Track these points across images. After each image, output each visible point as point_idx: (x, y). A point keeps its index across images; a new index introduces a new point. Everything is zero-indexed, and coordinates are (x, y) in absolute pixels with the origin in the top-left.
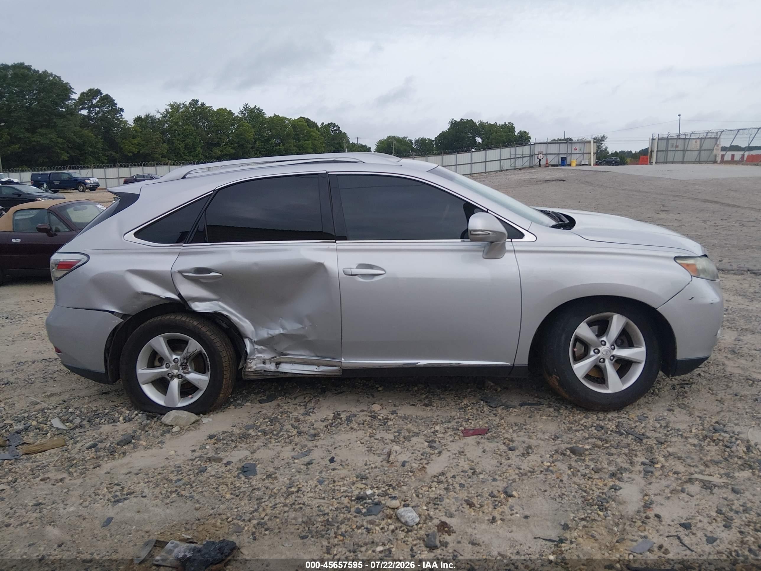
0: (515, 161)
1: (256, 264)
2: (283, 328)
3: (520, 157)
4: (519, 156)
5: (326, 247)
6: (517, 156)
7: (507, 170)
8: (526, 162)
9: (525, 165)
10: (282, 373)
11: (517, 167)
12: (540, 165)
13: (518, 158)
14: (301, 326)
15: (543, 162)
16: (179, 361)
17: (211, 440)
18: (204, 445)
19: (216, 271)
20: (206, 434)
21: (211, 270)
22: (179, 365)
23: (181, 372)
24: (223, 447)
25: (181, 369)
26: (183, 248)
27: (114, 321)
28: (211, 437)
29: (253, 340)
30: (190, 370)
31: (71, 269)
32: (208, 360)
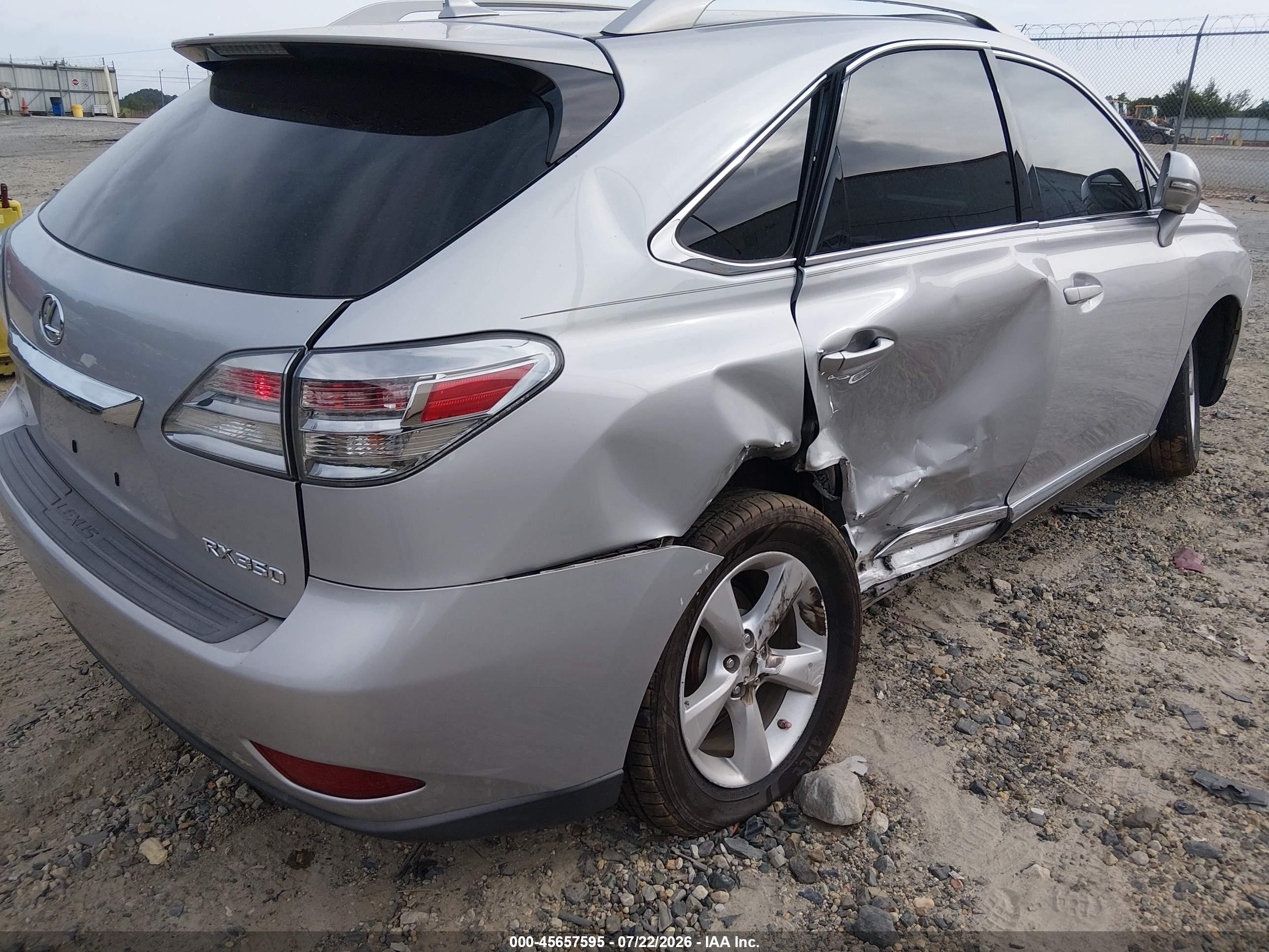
1: (956, 299)
2: (923, 464)
5: (1033, 239)
10: (901, 578)
12: (8, 111)
14: (966, 448)
16: (756, 637)
17: (995, 797)
18: (1021, 815)
19: (889, 334)
20: (953, 792)
21: (877, 333)
22: (758, 648)
23: (762, 668)
24: (1054, 792)
25: (760, 659)
26: (807, 271)
27: (699, 571)
28: (974, 789)
29: (858, 515)
30: (773, 651)
31: (493, 411)
32: (823, 604)
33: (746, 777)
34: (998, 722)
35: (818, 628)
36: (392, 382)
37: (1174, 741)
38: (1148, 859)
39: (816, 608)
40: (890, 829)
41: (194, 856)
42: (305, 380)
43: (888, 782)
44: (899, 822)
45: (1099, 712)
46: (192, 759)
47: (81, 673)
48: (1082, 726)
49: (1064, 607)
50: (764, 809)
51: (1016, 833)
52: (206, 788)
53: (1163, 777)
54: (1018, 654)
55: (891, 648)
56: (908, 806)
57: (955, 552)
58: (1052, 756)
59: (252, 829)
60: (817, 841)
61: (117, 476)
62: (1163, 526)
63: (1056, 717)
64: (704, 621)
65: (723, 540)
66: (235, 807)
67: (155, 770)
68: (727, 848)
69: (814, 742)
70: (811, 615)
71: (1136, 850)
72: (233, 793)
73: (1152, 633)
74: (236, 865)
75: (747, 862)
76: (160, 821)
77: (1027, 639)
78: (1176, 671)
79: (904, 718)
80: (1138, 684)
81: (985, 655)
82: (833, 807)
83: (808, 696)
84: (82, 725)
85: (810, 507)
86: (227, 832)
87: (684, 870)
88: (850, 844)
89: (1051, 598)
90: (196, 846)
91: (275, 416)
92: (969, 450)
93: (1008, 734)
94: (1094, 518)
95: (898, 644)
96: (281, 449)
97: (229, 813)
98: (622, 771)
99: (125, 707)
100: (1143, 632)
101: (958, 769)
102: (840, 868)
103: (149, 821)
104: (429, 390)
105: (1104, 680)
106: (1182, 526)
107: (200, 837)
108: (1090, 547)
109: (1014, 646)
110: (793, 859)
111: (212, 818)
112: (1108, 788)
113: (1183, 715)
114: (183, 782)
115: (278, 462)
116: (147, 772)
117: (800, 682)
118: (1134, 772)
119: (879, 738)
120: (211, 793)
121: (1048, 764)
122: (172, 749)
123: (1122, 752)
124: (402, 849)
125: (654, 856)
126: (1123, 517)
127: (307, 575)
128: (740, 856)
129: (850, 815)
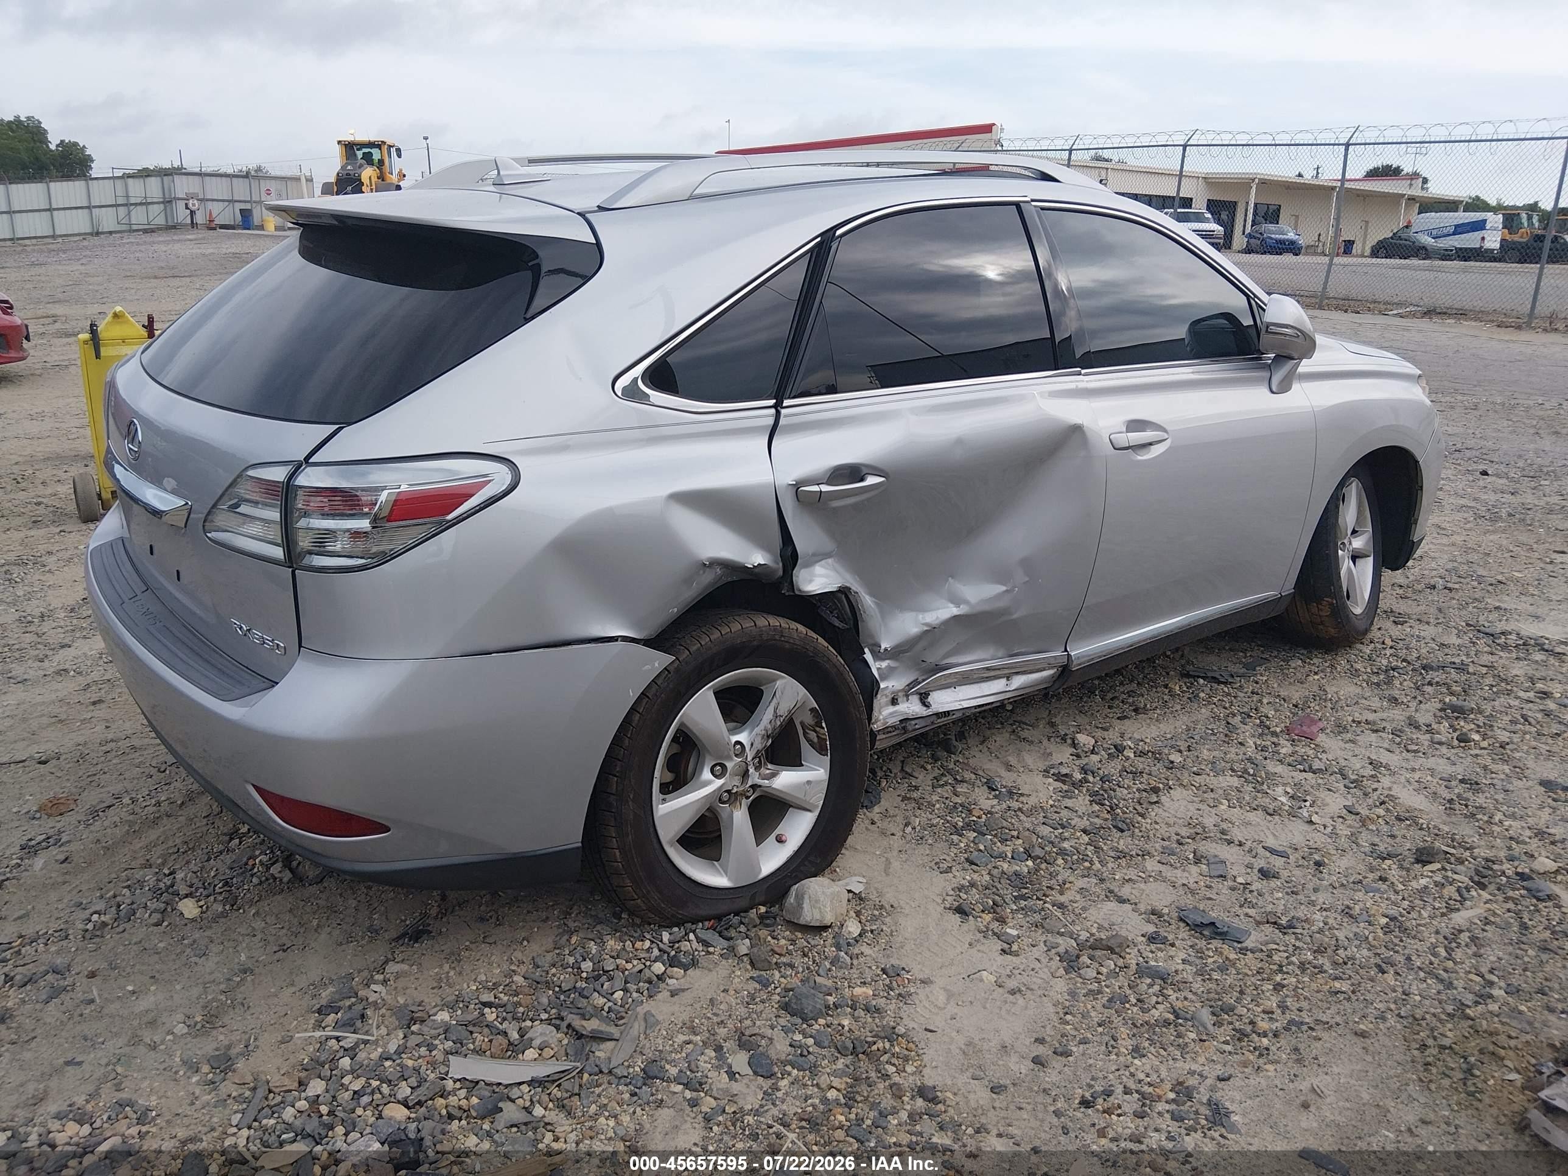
0: (129, 212)
2: (956, 601)
3: (141, 204)
4: (139, 201)
6: (133, 201)
7: (111, 233)
8: (156, 215)
9: (156, 222)
11: (135, 227)
12: (193, 224)
13: (136, 204)
14: (1004, 588)
15: (200, 218)
16: (747, 749)
17: (975, 917)
18: (995, 934)
19: (876, 471)
20: (935, 910)
21: (865, 471)
22: (749, 759)
23: (754, 778)
24: (1037, 917)
25: (751, 770)
26: (783, 411)
27: (647, 667)
28: (960, 911)
29: (883, 647)
30: (770, 766)
31: (450, 517)
32: (824, 725)
33: (730, 879)
34: (1013, 858)
35: (821, 750)
36: (363, 490)
37: (1184, 885)
38: (1095, 975)
39: (818, 729)
40: (860, 935)
41: (224, 915)
42: (301, 487)
43: (877, 900)
44: (872, 931)
45: (1121, 855)
46: (240, 843)
47: (159, 771)
48: (1097, 865)
49: (1141, 764)
50: (746, 911)
51: (981, 948)
52: (246, 864)
53: (1153, 912)
54: (1069, 803)
55: (939, 790)
56: (888, 920)
57: (1008, 695)
58: (1052, 889)
59: (279, 897)
60: (784, 938)
61: (178, 572)
62: (1296, 694)
63: (1075, 857)
64: (682, 724)
65: (698, 649)
66: (267, 879)
67: (206, 851)
68: (697, 937)
69: (812, 858)
70: (813, 735)
71: (1088, 967)
72: (268, 869)
73: (1221, 792)
74: (259, 924)
75: (711, 949)
76: (200, 885)
77: (1084, 790)
78: (1224, 826)
79: (924, 849)
80: (1177, 834)
81: (1032, 801)
82: (802, 908)
83: (809, 814)
84: (151, 809)
85: (801, 628)
86: (256, 898)
87: (649, 950)
88: (813, 943)
89: (1132, 755)
90: (227, 907)
91: (275, 515)
92: (1007, 591)
93: (1018, 868)
94: (1223, 683)
95: (949, 787)
96: (280, 541)
97: (261, 883)
98: (580, 845)
99: (190, 798)
100: (1212, 790)
101: (952, 893)
102: (798, 961)
103: (191, 886)
104: (393, 498)
105: (1143, 829)
106: (1321, 696)
107: (233, 902)
108: (1203, 710)
109: (1067, 795)
110: (755, 950)
111: (246, 887)
112: (1093, 918)
113: (1208, 865)
114: (228, 858)
115: (278, 553)
116: (200, 852)
117: (798, 798)
118: (1127, 907)
119: (888, 862)
120: (249, 867)
121: (1044, 895)
122: (225, 834)
123: (1126, 891)
124: (405, 921)
125: (627, 938)
126: (1257, 683)
127: (300, 646)
128: (706, 944)
129: (817, 916)
